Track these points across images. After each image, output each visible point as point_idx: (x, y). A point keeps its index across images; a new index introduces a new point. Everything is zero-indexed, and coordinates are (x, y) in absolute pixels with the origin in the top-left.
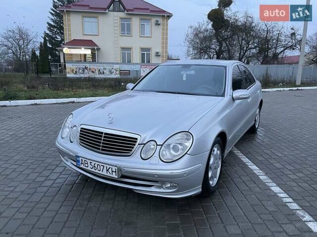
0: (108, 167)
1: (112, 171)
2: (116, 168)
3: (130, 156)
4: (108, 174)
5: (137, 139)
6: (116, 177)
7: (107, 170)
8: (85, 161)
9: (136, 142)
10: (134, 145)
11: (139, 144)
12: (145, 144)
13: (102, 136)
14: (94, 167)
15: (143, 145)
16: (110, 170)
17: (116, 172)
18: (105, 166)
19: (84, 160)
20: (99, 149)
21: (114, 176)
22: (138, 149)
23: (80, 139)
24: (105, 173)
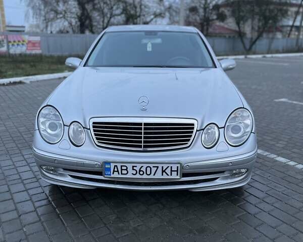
2: (179, 165)
3: (189, 147)
6: (178, 177)
7: (163, 171)
8: (122, 166)
12: (203, 130)
14: (140, 171)
16: (168, 171)
17: (177, 171)
18: (160, 166)
19: (119, 166)
20: (140, 146)
21: (175, 176)
23: (97, 139)
24: (159, 175)
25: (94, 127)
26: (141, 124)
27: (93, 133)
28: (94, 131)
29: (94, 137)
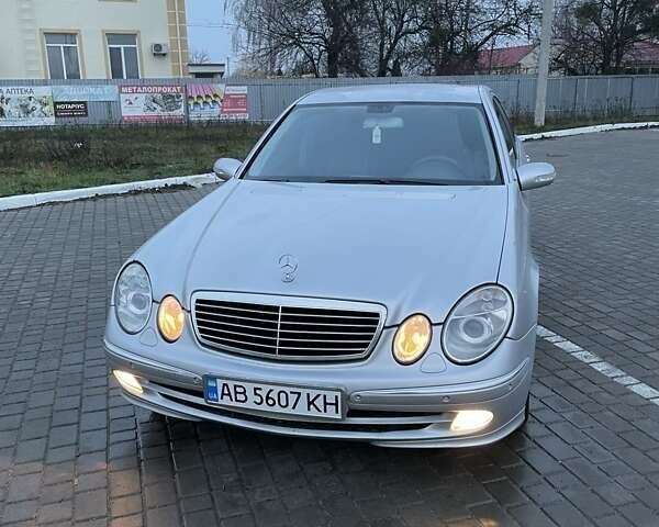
0: (313, 394)
1: (326, 404)
2: (339, 394)
3: (366, 358)
4: (313, 413)
5: (377, 315)
6: (339, 416)
7: (310, 403)
8: (235, 386)
9: (376, 322)
10: (374, 330)
11: (385, 327)
12: (399, 326)
13: (276, 318)
14: (268, 398)
15: (396, 329)
16: (319, 403)
17: (336, 404)
18: (304, 392)
19: (231, 384)
20: (273, 351)
21: (332, 414)
22: (385, 340)
23: (201, 331)
24: (302, 410)
25: (197, 308)
27: (194, 318)
28: (198, 316)
29: (196, 326)
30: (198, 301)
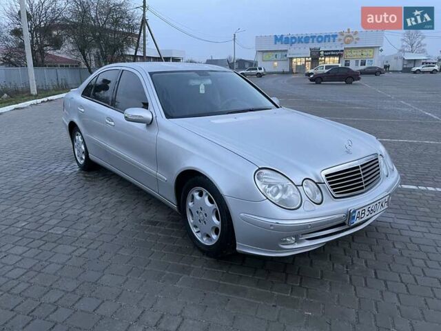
1: (385, 203)
4: (381, 210)
7: (382, 205)
8: (362, 211)
14: (371, 210)
18: (381, 201)
25: (328, 179)
26: (358, 167)
27: (329, 186)
28: (330, 183)
29: (331, 190)
30: (326, 176)
